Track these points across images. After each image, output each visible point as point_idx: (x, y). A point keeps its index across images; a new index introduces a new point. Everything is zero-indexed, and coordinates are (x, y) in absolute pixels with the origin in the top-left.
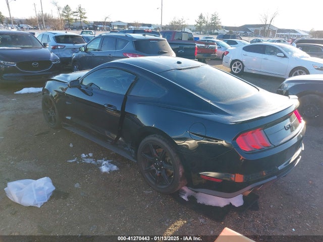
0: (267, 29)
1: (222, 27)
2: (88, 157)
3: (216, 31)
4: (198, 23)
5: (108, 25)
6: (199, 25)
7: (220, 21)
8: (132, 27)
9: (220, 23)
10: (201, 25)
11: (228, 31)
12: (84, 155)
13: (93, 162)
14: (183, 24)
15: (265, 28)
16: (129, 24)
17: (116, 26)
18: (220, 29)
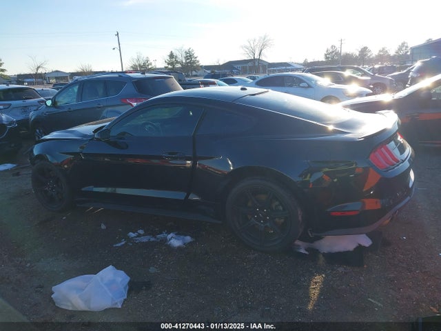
0: (257, 64)
1: (201, 66)
2: (139, 235)
3: (194, 73)
4: (168, 64)
5: (42, 78)
6: (170, 67)
7: (197, 59)
8: (77, 77)
9: (198, 62)
10: (174, 66)
11: (209, 72)
12: (132, 235)
13: (152, 239)
14: (150, 67)
15: (254, 63)
16: (73, 74)
17: (52, 78)
18: (199, 70)
